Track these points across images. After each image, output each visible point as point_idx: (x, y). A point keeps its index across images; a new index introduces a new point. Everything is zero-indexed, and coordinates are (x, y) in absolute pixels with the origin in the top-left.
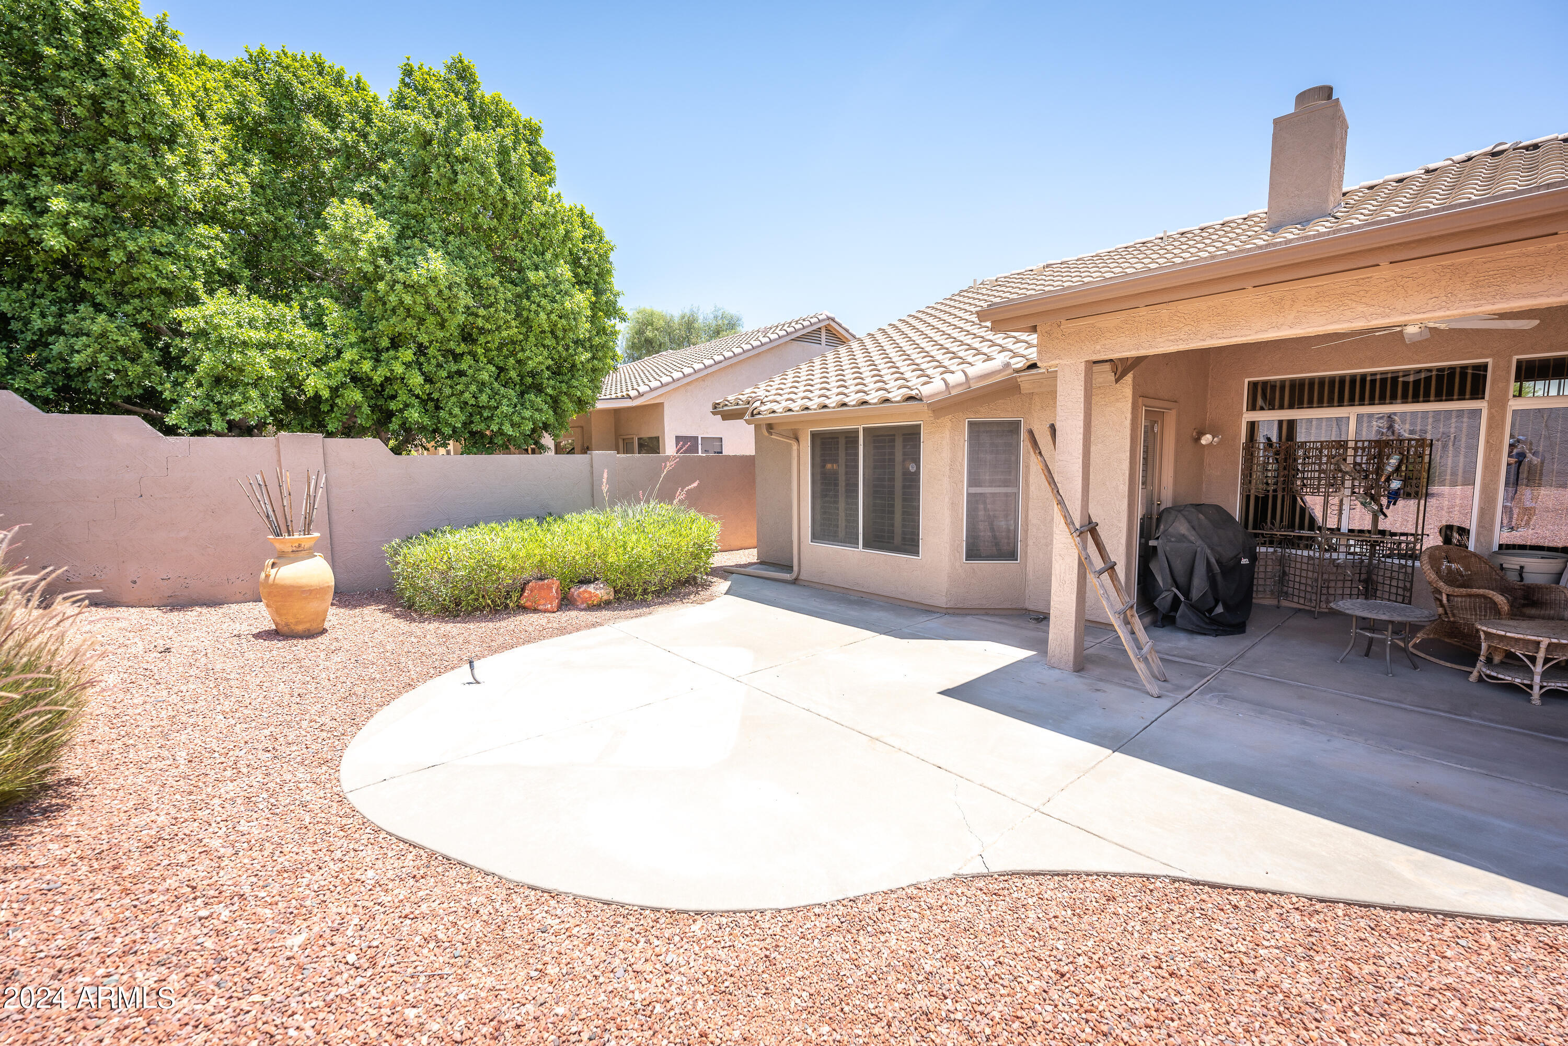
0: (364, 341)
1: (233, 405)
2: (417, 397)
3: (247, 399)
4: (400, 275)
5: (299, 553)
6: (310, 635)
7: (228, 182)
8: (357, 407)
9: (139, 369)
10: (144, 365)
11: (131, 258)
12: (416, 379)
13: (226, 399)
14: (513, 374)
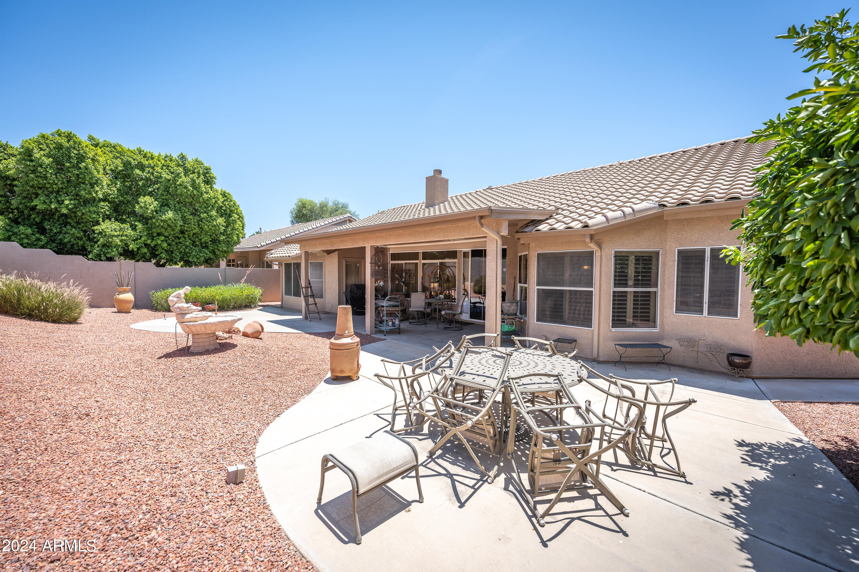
0: (149, 234)
1: (108, 253)
2: (165, 250)
3: (112, 251)
4: (160, 218)
5: (125, 292)
6: (126, 312)
7: (110, 190)
8: (145, 253)
9: (82, 242)
10: (83, 241)
11: (83, 214)
12: (165, 245)
13: (106, 251)
14: (197, 243)
